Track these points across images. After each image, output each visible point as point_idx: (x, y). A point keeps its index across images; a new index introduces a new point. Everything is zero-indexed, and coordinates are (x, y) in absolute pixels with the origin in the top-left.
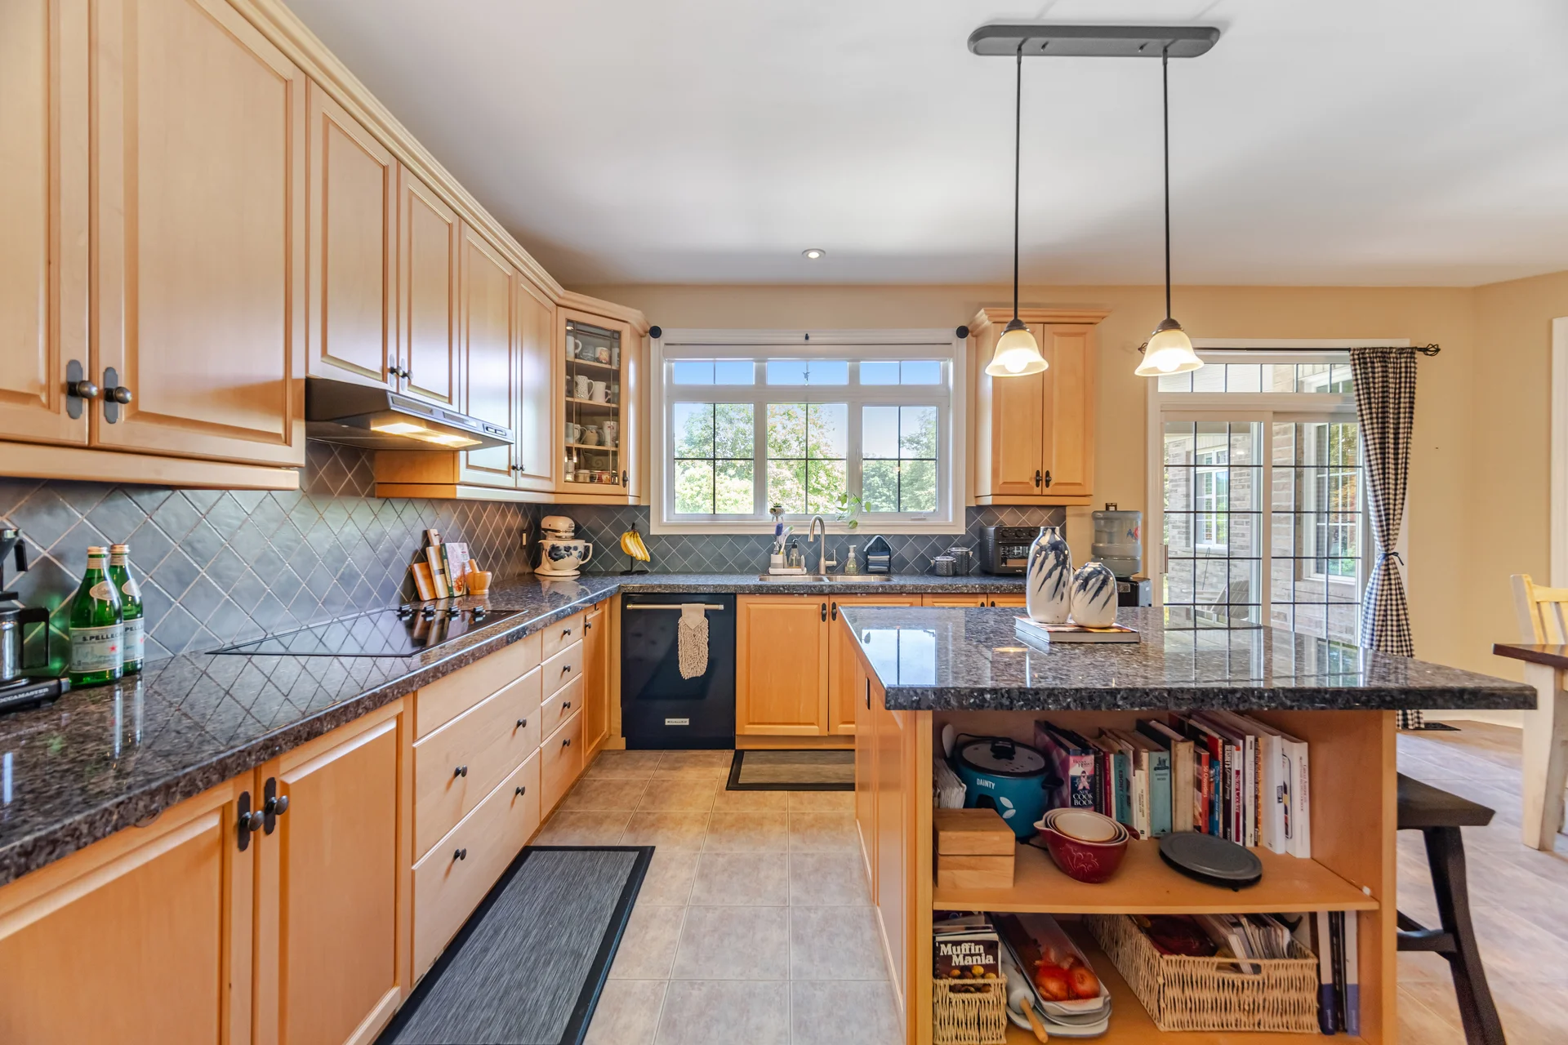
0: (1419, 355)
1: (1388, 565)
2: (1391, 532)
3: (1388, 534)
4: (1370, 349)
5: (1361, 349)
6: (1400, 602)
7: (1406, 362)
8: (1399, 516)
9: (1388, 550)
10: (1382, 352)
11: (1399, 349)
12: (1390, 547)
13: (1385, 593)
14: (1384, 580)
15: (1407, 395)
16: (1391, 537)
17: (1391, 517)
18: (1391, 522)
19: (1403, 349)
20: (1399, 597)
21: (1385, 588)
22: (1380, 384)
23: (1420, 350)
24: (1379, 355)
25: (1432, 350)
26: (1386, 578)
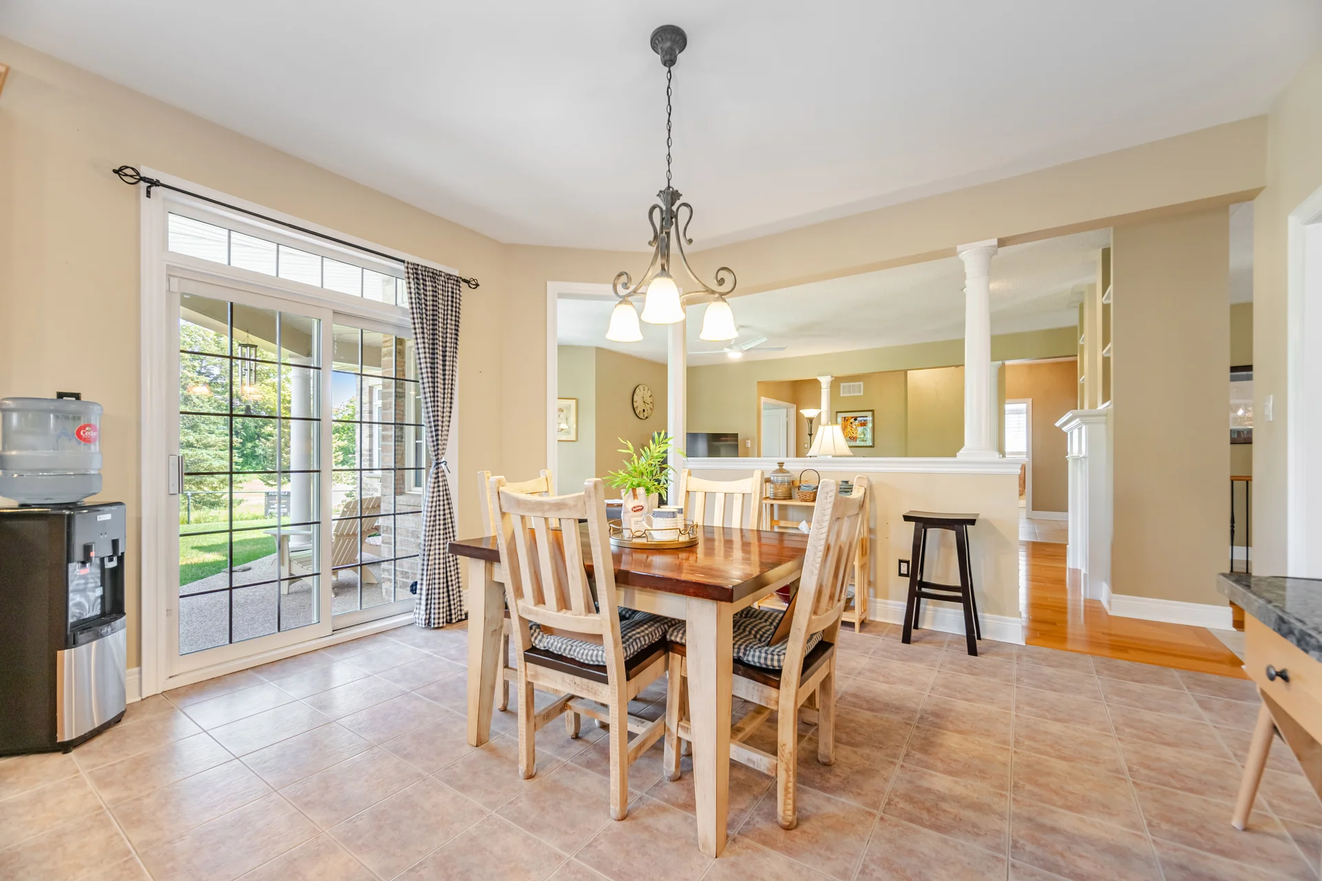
0: (463, 284)
1: (437, 473)
2: (440, 442)
3: (438, 445)
4: (422, 266)
5: (414, 264)
6: (446, 502)
7: (452, 288)
8: (446, 428)
9: (438, 459)
10: (433, 273)
11: (447, 274)
12: (440, 456)
13: (435, 499)
14: (434, 488)
15: (453, 323)
16: (440, 447)
17: (440, 428)
18: (440, 433)
19: (450, 275)
20: (445, 497)
21: (435, 494)
22: (431, 308)
23: (465, 281)
24: (431, 275)
25: (473, 284)
26: (436, 485)
